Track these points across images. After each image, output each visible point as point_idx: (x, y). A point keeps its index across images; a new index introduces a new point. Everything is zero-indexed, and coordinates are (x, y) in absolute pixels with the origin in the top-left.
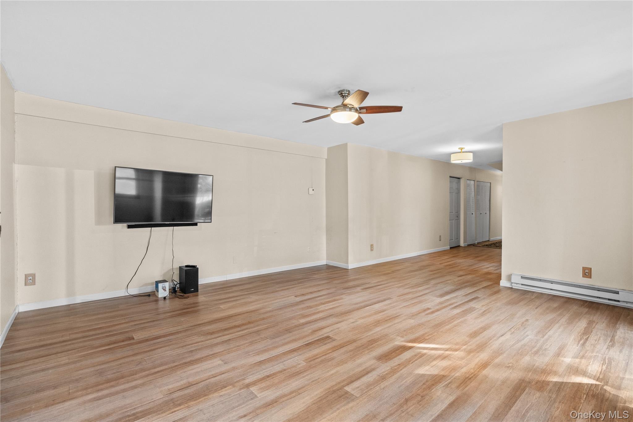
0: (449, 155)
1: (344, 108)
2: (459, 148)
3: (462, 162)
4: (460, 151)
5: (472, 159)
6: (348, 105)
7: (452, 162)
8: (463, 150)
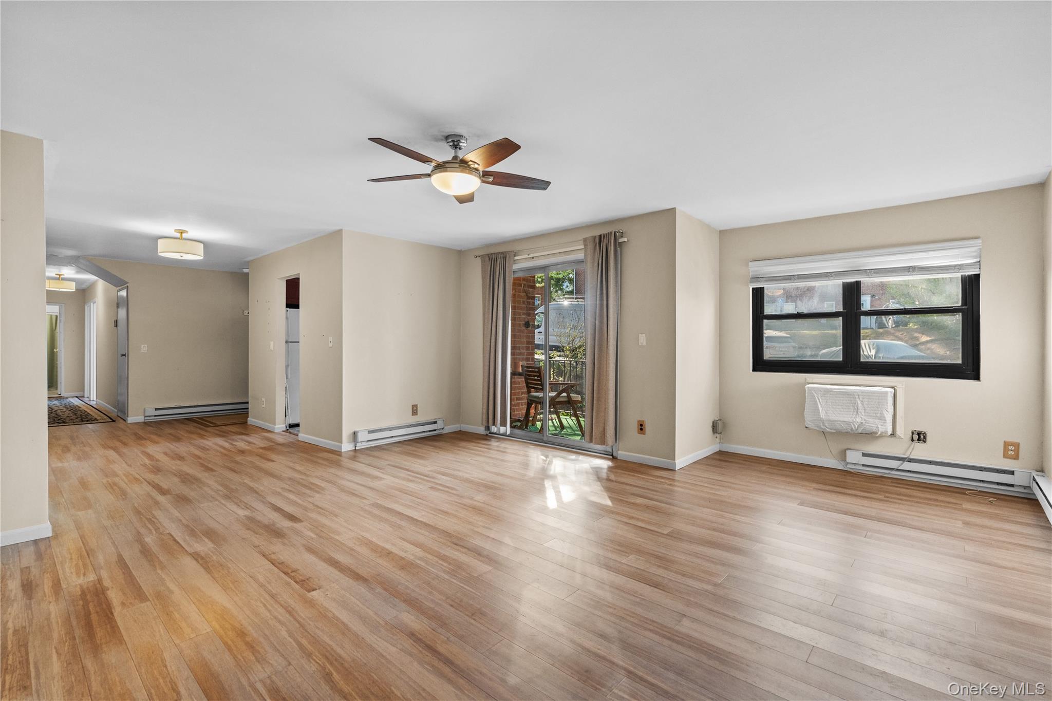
0: (156, 239)
1: (459, 165)
2: (176, 230)
3: (182, 256)
4: (178, 235)
5: (203, 255)
6: (470, 163)
7: (159, 254)
8: (184, 235)
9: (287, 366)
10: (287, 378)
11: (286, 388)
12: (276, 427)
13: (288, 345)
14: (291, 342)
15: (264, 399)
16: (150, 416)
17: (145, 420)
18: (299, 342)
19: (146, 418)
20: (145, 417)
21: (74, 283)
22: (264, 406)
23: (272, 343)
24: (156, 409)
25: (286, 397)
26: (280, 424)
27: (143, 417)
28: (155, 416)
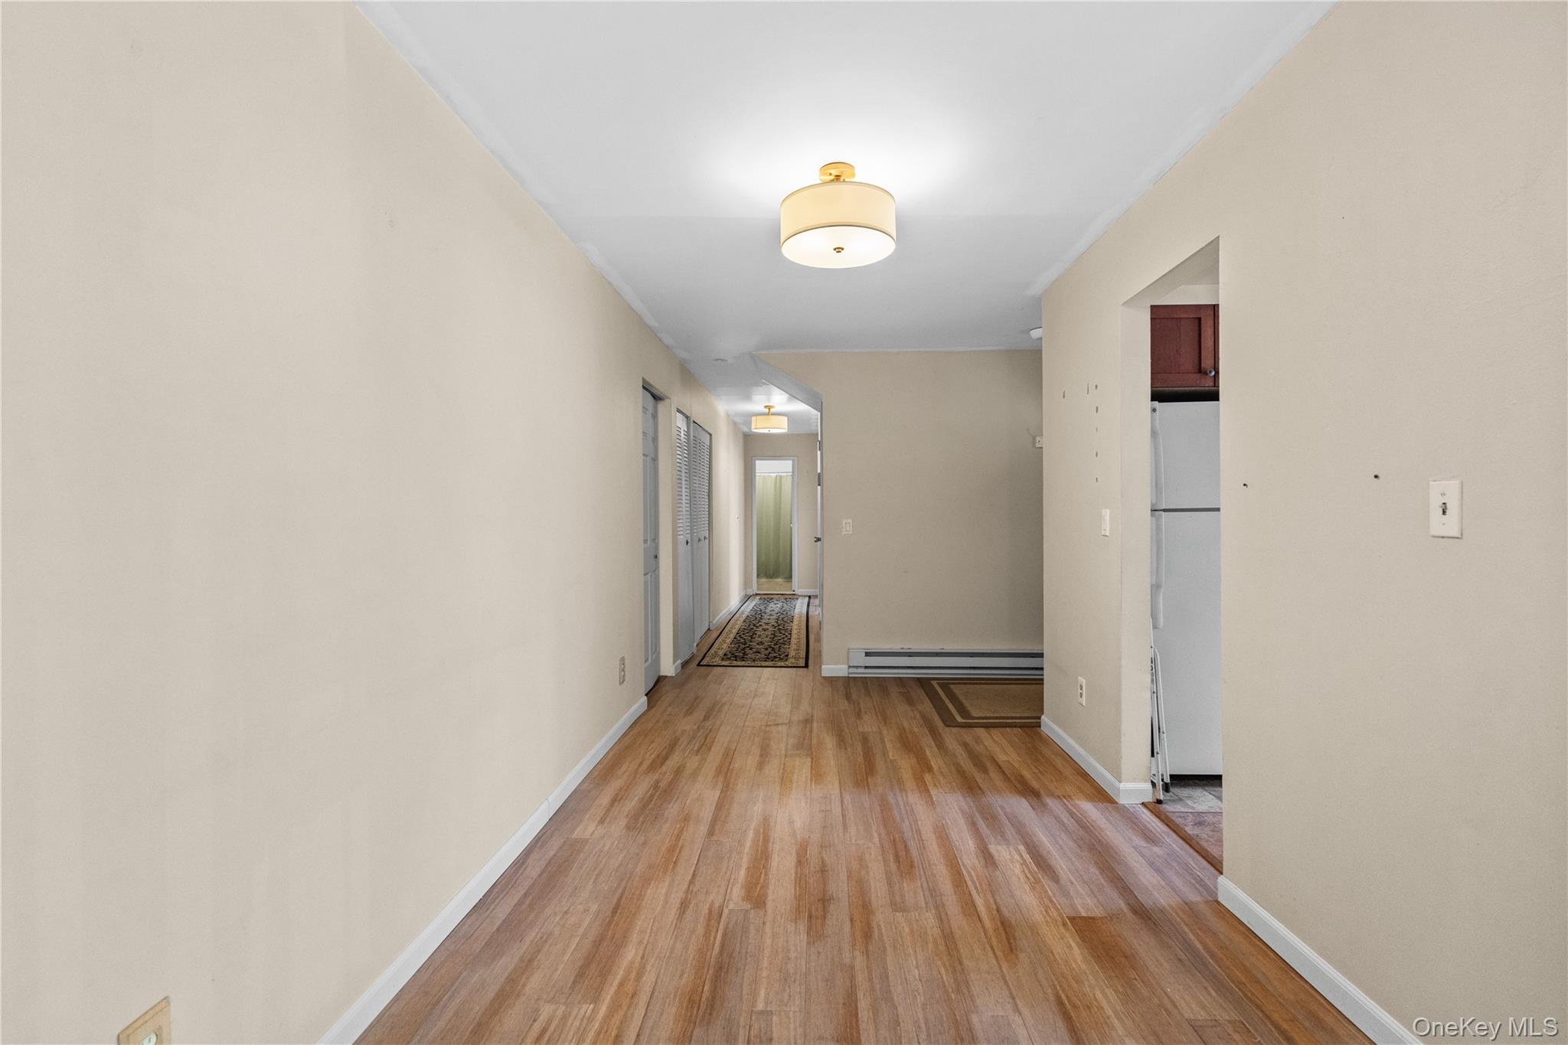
9: (1156, 587)
10: (1155, 627)
11: (1153, 661)
12: (1123, 786)
13: (1158, 520)
14: (1165, 510)
15: (1082, 680)
16: (857, 667)
17: (849, 673)
18: (1218, 510)
19: (851, 670)
20: (849, 667)
21: (786, 418)
22: (1084, 701)
23: (1107, 513)
24: (867, 654)
25: (1155, 693)
26: (1134, 780)
27: (847, 667)
28: (866, 667)
